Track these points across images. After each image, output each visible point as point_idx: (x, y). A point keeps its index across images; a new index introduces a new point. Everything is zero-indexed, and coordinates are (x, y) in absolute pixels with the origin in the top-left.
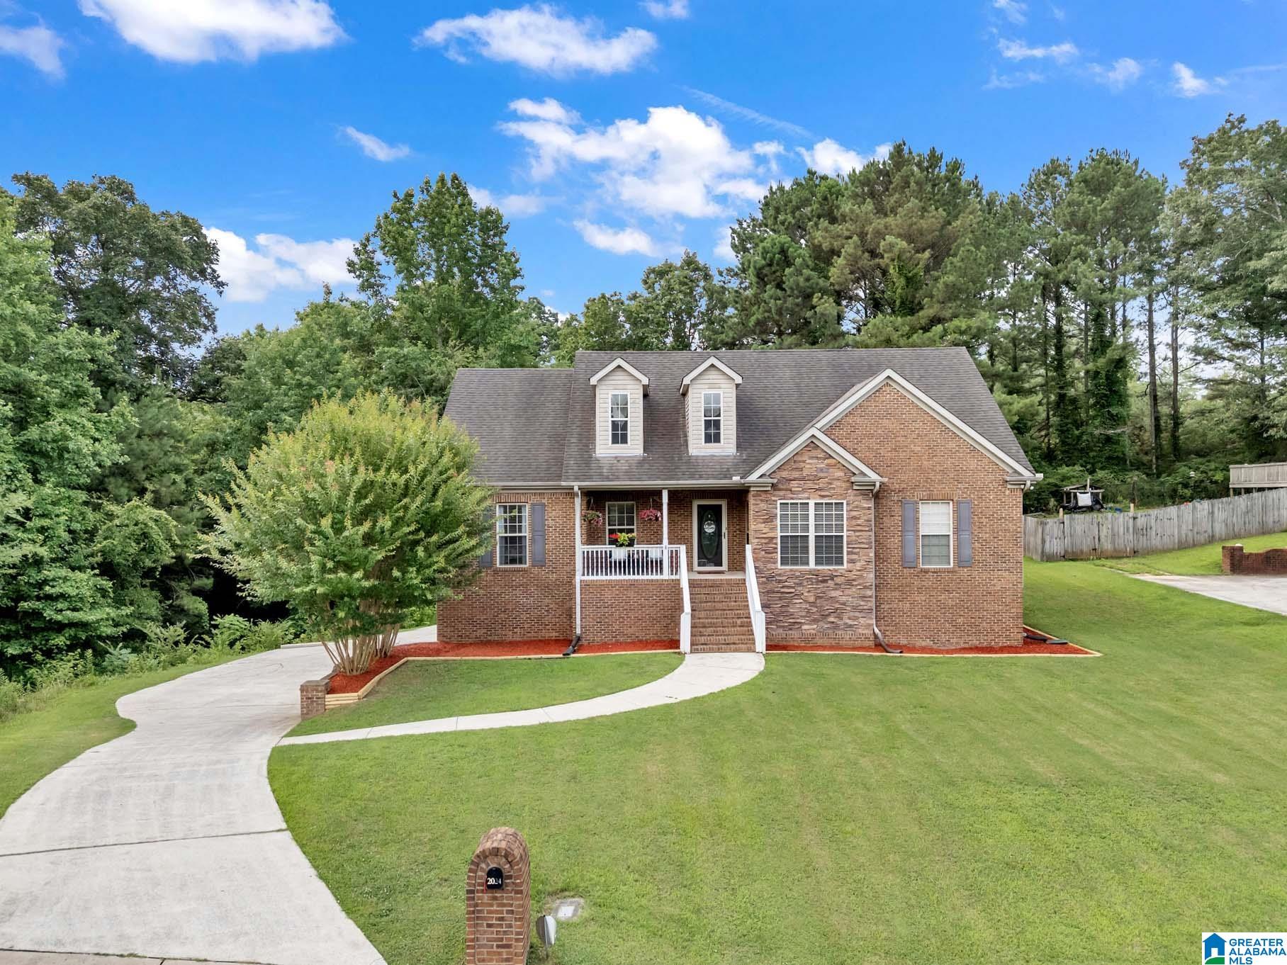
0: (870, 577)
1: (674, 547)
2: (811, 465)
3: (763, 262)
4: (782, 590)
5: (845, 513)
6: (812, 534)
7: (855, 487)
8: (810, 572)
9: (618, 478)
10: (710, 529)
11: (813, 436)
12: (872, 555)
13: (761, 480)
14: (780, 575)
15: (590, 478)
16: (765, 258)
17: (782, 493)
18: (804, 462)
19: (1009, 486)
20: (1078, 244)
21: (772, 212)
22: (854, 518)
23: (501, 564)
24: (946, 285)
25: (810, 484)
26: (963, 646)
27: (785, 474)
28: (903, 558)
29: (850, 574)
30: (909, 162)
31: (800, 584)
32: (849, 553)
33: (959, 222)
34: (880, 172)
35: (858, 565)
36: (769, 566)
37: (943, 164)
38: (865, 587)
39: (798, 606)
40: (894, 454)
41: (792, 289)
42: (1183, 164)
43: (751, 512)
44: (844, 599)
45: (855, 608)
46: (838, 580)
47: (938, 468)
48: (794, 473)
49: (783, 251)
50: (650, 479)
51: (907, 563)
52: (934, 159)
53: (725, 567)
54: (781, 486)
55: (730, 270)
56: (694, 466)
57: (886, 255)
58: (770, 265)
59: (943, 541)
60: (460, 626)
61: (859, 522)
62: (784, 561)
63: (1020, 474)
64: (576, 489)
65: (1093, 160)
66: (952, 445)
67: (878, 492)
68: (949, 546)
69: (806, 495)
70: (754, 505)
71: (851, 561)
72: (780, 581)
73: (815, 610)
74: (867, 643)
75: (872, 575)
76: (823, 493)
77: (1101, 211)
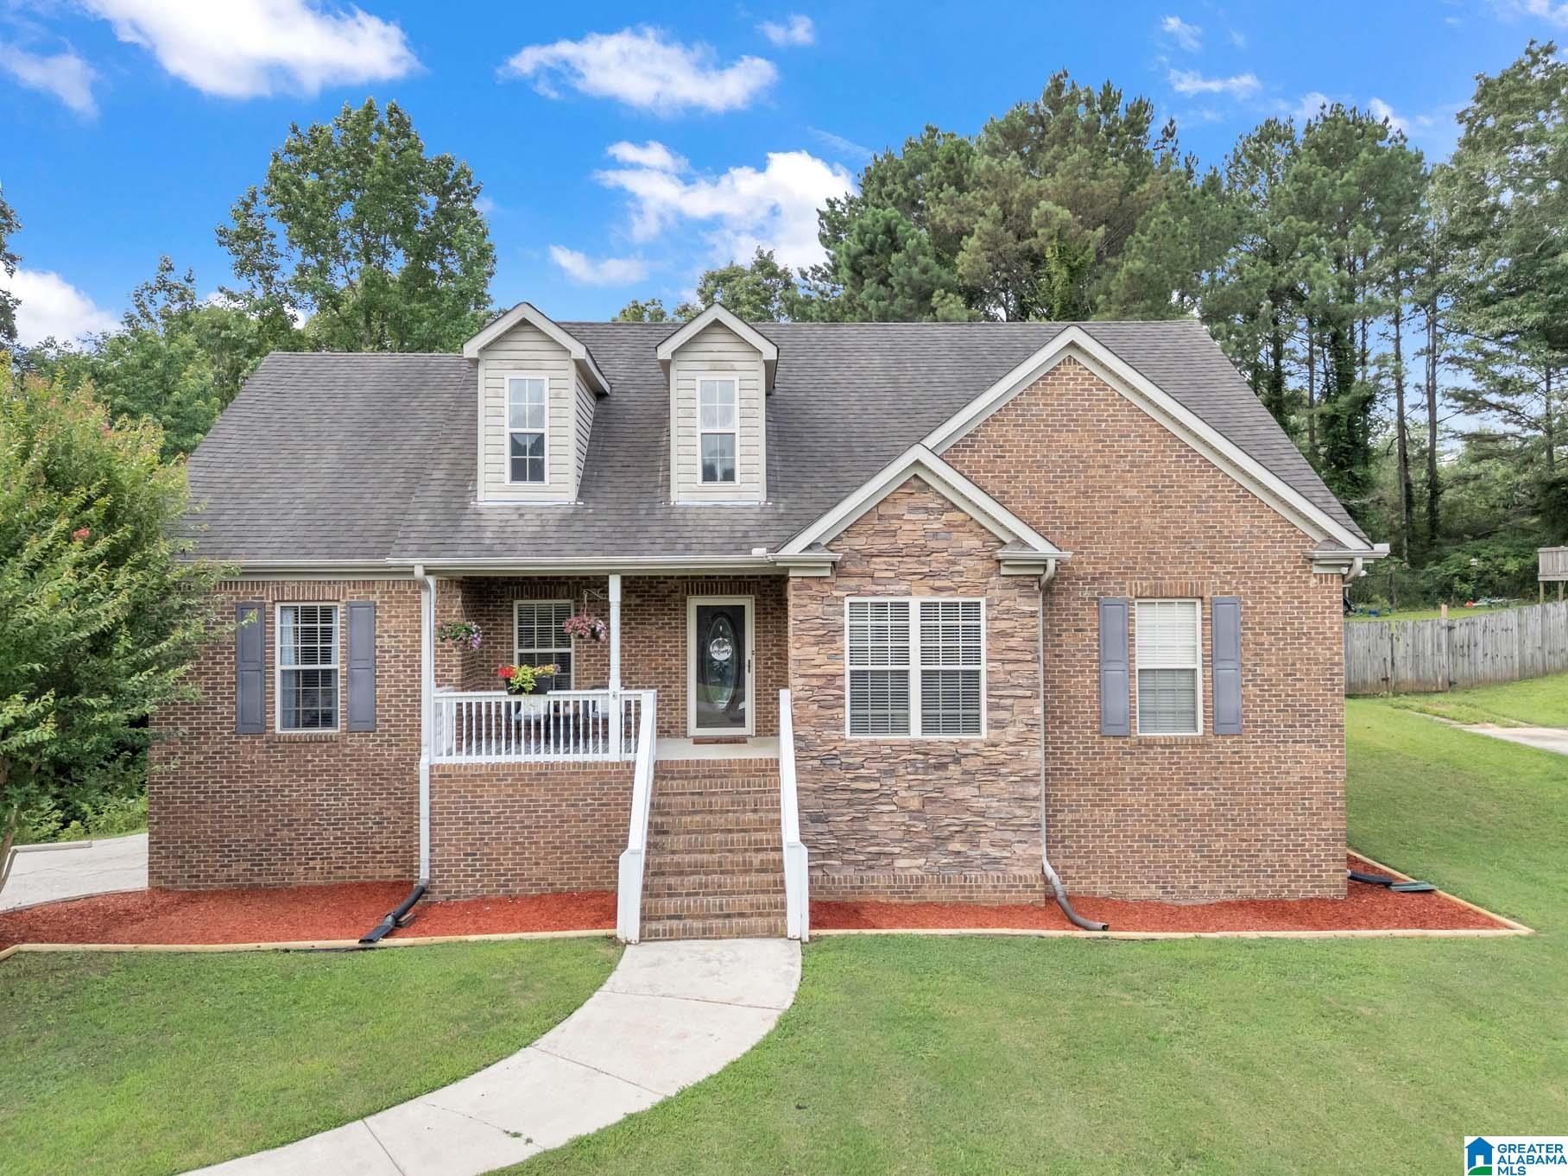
0: (1036, 757)
1: (632, 694)
2: (912, 526)
3: (860, 247)
4: (854, 785)
5: (983, 623)
6: (915, 668)
7: (1004, 571)
8: (912, 747)
9: (511, 551)
10: (721, 653)
11: (918, 463)
12: (1039, 710)
13: (810, 555)
14: (848, 753)
15: (451, 549)
16: (862, 242)
17: (854, 582)
18: (899, 517)
19: (1316, 570)
20: (1307, 235)
21: (876, 185)
22: (1003, 634)
23: (285, 725)
24: (1131, 275)
25: (911, 565)
26: (1224, 898)
27: (859, 543)
28: (1101, 717)
29: (994, 752)
30: (1073, 99)
31: (891, 773)
32: (991, 708)
33: (1147, 186)
34: (1030, 120)
35: (1011, 733)
36: (828, 734)
37: (1121, 107)
38: (1026, 779)
39: (886, 818)
40: (1083, 502)
41: (902, 286)
42: (1461, 117)
43: (791, 622)
44: (981, 803)
45: (1004, 823)
46: (971, 764)
47: (1173, 532)
48: (878, 540)
49: (889, 231)
50: (579, 552)
51: (1111, 729)
52: (1109, 102)
53: (749, 728)
54: (850, 568)
55: (816, 270)
56: (677, 528)
57: (1040, 232)
58: (870, 252)
59: (1184, 681)
60: (195, 857)
61: (1013, 643)
62: (859, 725)
63: (1339, 544)
64: (419, 572)
65: (1325, 119)
66: (1200, 484)
67: (1052, 581)
68: (1194, 691)
69: (903, 587)
70: (800, 606)
71: (997, 725)
72: (849, 767)
73: (922, 826)
74: (1029, 898)
75: (1039, 754)
76: (938, 584)
77: (1342, 185)
